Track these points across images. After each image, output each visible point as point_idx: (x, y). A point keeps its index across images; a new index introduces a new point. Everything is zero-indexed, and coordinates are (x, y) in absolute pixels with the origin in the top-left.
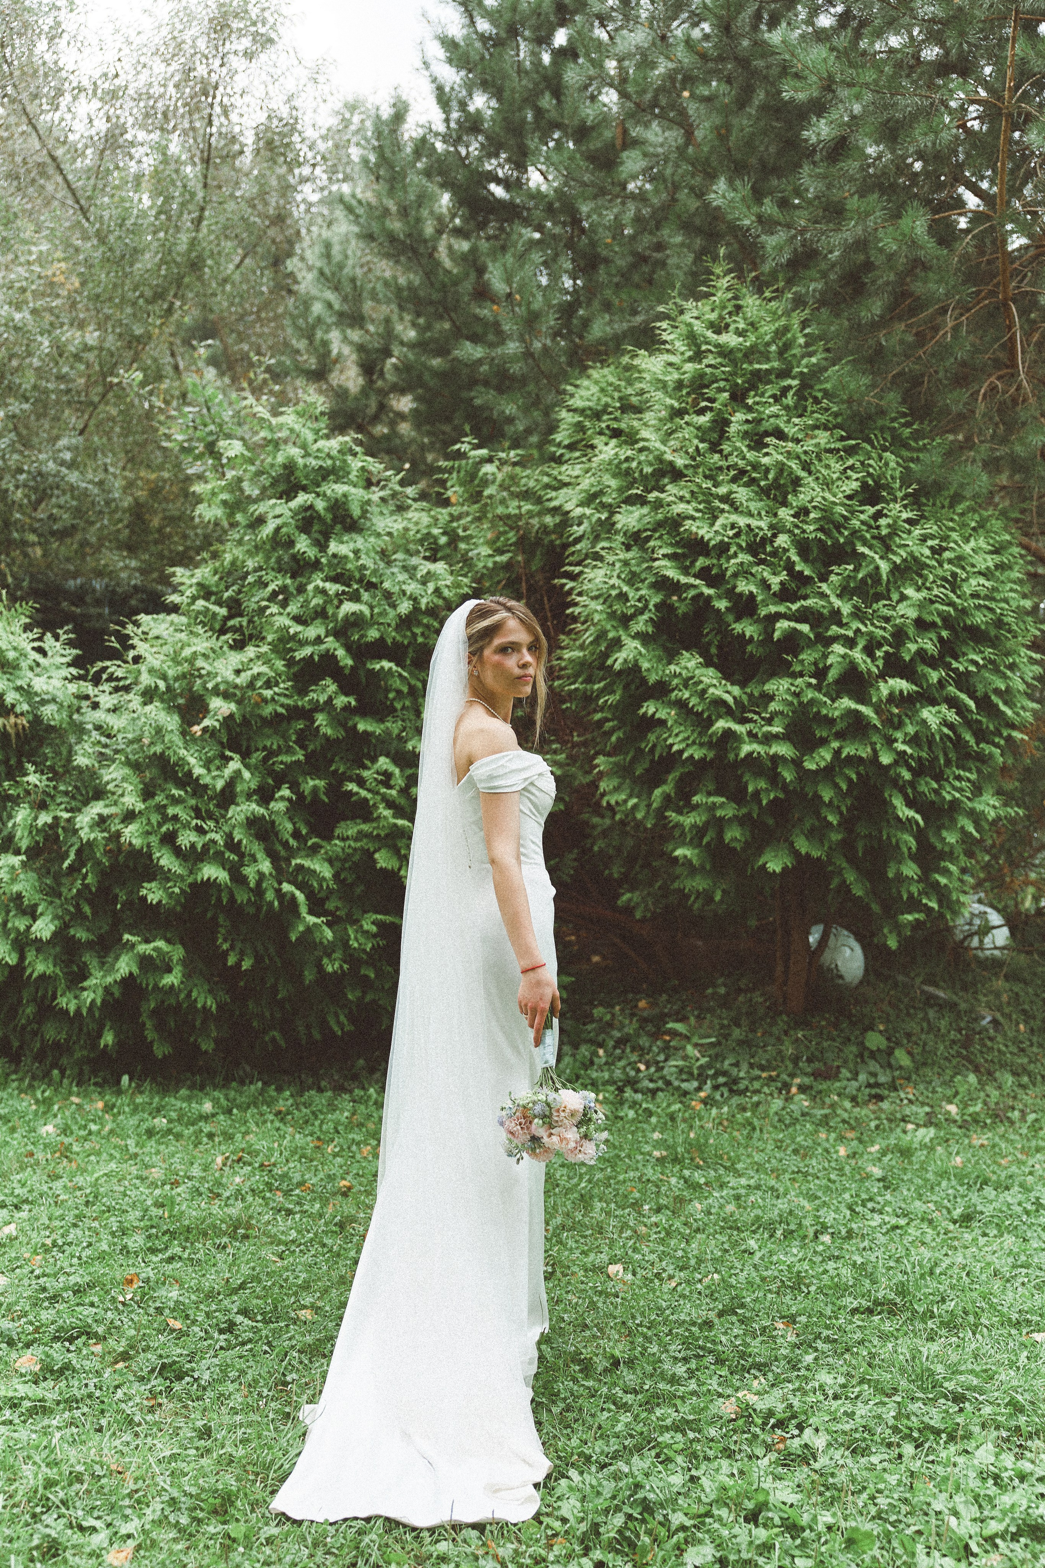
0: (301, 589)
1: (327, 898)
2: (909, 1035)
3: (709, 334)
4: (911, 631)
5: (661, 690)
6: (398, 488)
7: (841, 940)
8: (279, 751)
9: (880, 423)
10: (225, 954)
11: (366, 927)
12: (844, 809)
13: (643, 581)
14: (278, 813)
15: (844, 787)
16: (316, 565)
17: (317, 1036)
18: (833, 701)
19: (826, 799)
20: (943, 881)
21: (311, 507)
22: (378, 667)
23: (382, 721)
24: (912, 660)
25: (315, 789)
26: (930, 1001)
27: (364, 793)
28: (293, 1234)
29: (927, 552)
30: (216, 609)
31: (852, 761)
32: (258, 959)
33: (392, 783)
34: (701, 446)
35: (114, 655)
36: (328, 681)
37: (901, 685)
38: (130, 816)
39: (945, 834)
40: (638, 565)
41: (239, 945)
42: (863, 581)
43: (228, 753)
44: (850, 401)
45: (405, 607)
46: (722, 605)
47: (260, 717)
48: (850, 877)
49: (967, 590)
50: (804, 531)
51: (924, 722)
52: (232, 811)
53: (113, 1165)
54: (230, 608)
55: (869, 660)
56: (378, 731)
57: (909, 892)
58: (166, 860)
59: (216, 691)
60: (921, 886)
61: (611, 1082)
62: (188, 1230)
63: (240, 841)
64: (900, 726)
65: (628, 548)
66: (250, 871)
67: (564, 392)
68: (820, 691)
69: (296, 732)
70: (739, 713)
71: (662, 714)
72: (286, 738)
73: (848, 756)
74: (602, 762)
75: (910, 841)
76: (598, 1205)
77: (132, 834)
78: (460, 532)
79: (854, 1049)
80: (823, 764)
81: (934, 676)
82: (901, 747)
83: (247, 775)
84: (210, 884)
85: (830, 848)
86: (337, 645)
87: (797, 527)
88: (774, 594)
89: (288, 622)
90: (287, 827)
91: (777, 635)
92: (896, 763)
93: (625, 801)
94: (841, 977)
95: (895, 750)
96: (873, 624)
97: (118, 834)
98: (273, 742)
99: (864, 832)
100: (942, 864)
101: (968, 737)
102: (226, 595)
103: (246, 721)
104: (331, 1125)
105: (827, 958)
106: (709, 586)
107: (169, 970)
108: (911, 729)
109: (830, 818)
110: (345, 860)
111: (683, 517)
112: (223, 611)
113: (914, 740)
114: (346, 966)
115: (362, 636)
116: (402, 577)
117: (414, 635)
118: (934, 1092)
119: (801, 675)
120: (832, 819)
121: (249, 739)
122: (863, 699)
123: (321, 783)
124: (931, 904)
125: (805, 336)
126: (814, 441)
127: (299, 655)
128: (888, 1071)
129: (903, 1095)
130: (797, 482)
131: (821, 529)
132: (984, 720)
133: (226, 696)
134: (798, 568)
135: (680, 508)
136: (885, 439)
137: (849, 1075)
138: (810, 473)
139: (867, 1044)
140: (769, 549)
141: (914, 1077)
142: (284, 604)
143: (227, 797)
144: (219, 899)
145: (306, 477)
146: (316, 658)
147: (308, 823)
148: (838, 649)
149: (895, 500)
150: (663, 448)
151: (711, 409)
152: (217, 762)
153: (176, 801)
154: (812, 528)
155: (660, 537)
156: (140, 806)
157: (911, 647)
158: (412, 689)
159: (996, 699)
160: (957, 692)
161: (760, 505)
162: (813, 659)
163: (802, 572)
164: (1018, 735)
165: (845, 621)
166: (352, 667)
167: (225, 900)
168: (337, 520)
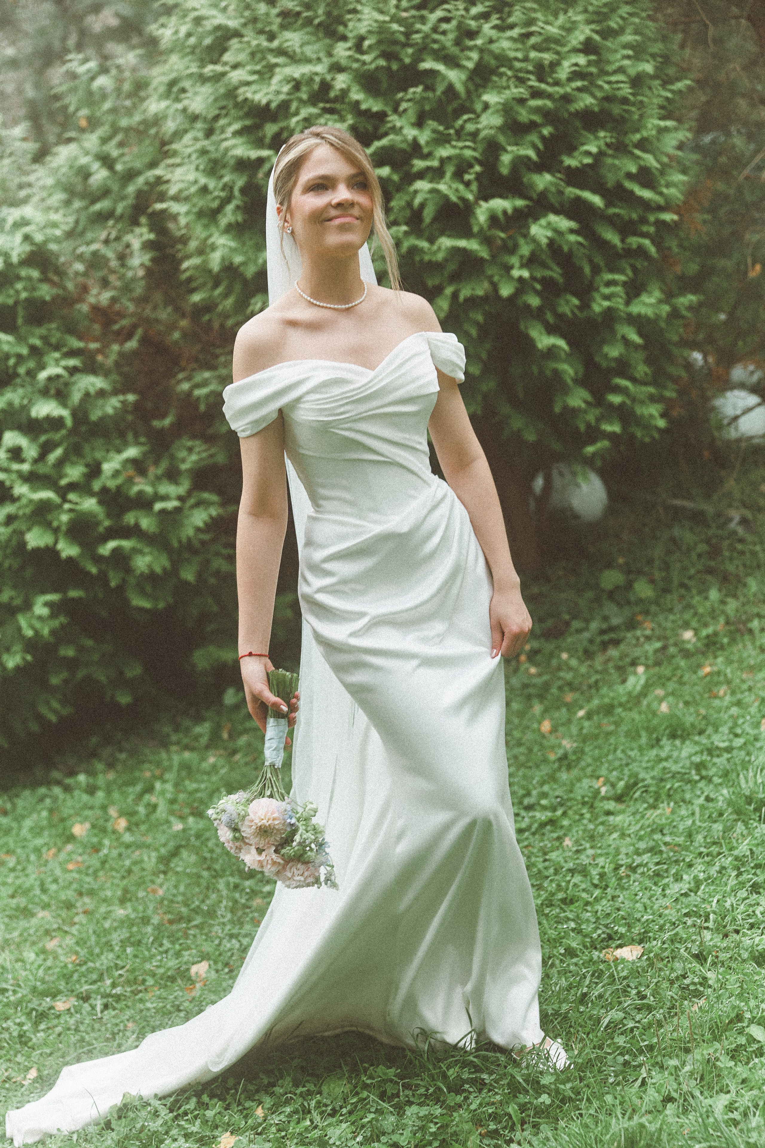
2: (651, 561)
4: (503, 140)
11: (38, 612)
15: (474, 332)
18: (433, 244)
20: (619, 399)
24: (514, 171)
26: (677, 514)
31: (472, 302)
33: (24, 456)
37: (499, 204)
39: (606, 349)
42: (439, 98)
48: (518, 423)
49: (563, 72)
50: (364, 63)
51: (535, 239)
55: (461, 187)
60: (597, 411)
64: (513, 250)
68: (418, 237)
73: (467, 300)
79: (591, 595)
81: (543, 181)
82: (516, 273)
87: (355, 60)
92: (519, 292)
95: (514, 277)
100: (615, 381)
101: (612, 237)
108: (525, 250)
111: (240, 85)
113: (530, 262)
114: (29, 657)
117: (17, 292)
118: (673, 620)
122: (467, 233)
124: (611, 429)
128: (625, 610)
129: (639, 633)
131: (384, 55)
132: (622, 212)
134: (364, 107)
135: (235, 76)
137: (581, 626)
139: (604, 585)
141: (654, 608)
148: (422, 185)
154: (371, 57)
155: (226, 115)
157: (506, 159)
158: (33, 349)
159: (629, 185)
160: (578, 192)
161: (316, 47)
162: (403, 203)
163: (368, 111)
164: (668, 217)
165: (426, 150)
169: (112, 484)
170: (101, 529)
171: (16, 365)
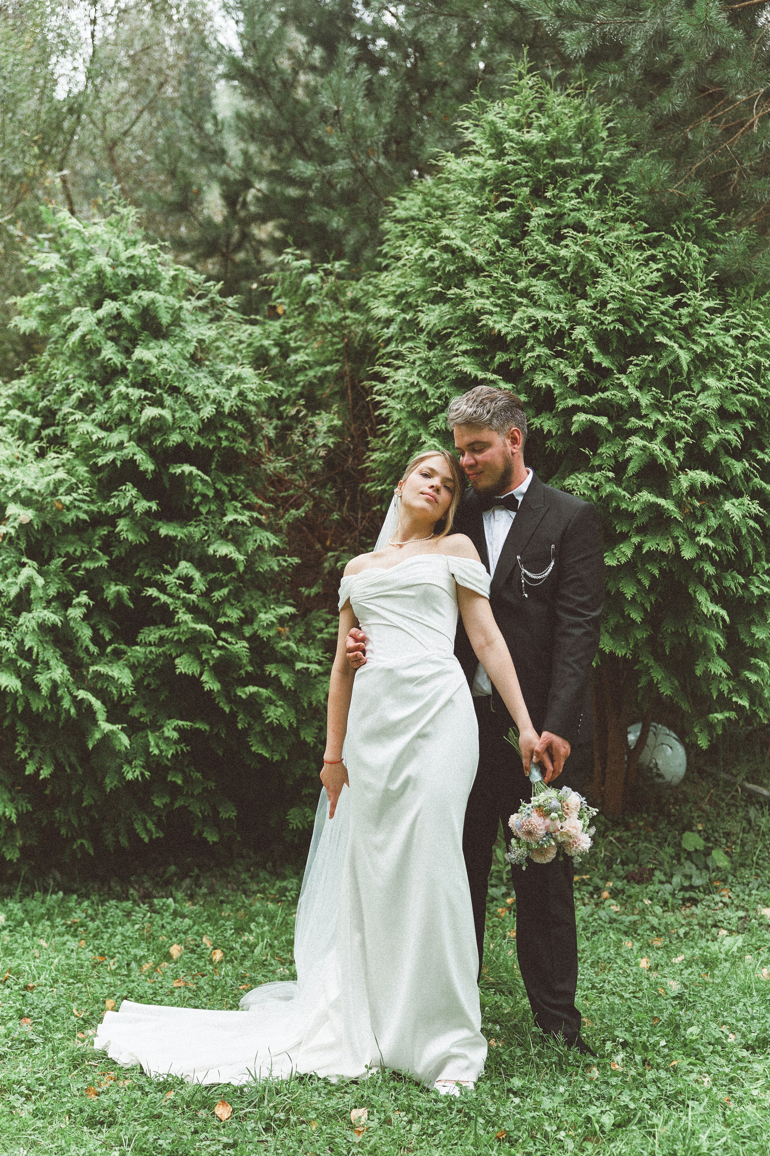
0: (107, 397)
1: (132, 705)
2: (727, 835)
3: (513, 132)
4: (713, 422)
6: (218, 298)
7: (661, 738)
8: (83, 558)
9: (685, 215)
10: (24, 762)
11: (167, 734)
12: (648, 606)
13: (444, 379)
14: (75, 619)
15: (647, 583)
16: (124, 372)
17: (124, 841)
18: (632, 494)
19: (629, 596)
20: (753, 678)
21: (119, 316)
22: (179, 471)
23: (184, 525)
24: (715, 451)
25: (119, 594)
26: (751, 798)
27: (164, 598)
29: (730, 341)
30: (30, 419)
31: (654, 556)
32: (59, 767)
33: (193, 587)
34: (501, 241)
36: (129, 485)
37: (701, 476)
39: (754, 630)
40: (440, 364)
41: (38, 753)
42: (664, 370)
43: (24, 559)
44: (651, 192)
45: (208, 411)
47: (61, 522)
48: (657, 675)
50: (602, 323)
51: (727, 513)
52: (24, 618)
54: (45, 417)
55: (669, 452)
56: (180, 536)
57: (719, 690)
59: (16, 497)
60: (731, 684)
63: (31, 649)
64: (701, 519)
65: (431, 347)
66: (42, 679)
67: (388, 203)
68: (619, 485)
69: (101, 538)
72: (90, 544)
73: (649, 551)
75: (717, 638)
78: (292, 344)
79: (671, 851)
80: (623, 560)
81: (738, 467)
82: (702, 540)
83: (40, 581)
85: (636, 645)
86: (137, 449)
87: (595, 318)
88: (572, 386)
89: (91, 428)
90: (85, 633)
91: (574, 428)
92: (699, 558)
94: (660, 776)
95: (698, 544)
96: (672, 415)
98: (75, 548)
99: (671, 629)
100: (753, 660)
102: (41, 405)
103: (46, 527)
105: (645, 757)
106: (506, 380)
108: (713, 522)
109: (634, 616)
110: (149, 666)
111: (481, 312)
112: (38, 421)
113: (717, 534)
114: (147, 774)
115: (165, 440)
116: (207, 381)
117: (220, 439)
118: (750, 895)
119: (600, 468)
120: (636, 616)
121: (51, 547)
122: (664, 492)
123: (124, 589)
124: (740, 702)
125: (608, 129)
126: (615, 234)
127: (101, 461)
128: (704, 872)
129: (717, 898)
130: (596, 274)
131: (621, 320)
133: (26, 503)
134: (595, 360)
135: (478, 303)
136: (687, 230)
137: (663, 878)
138: (611, 265)
139: (684, 845)
140: (567, 341)
141: (731, 878)
142: (89, 411)
143: (21, 603)
144: (15, 709)
145: (117, 286)
146: (119, 463)
147: (112, 629)
148: (637, 441)
149: (695, 288)
150: (463, 245)
151: (512, 205)
152: (13, 569)
154: (610, 319)
155: (459, 334)
157: (714, 438)
158: (218, 493)
160: (764, 485)
161: (558, 297)
162: (611, 453)
163: (599, 364)
165: (644, 412)
166: (153, 472)
167: (20, 709)
168: (145, 327)
169: (264, 634)
170: (242, 672)
171: (200, 503)
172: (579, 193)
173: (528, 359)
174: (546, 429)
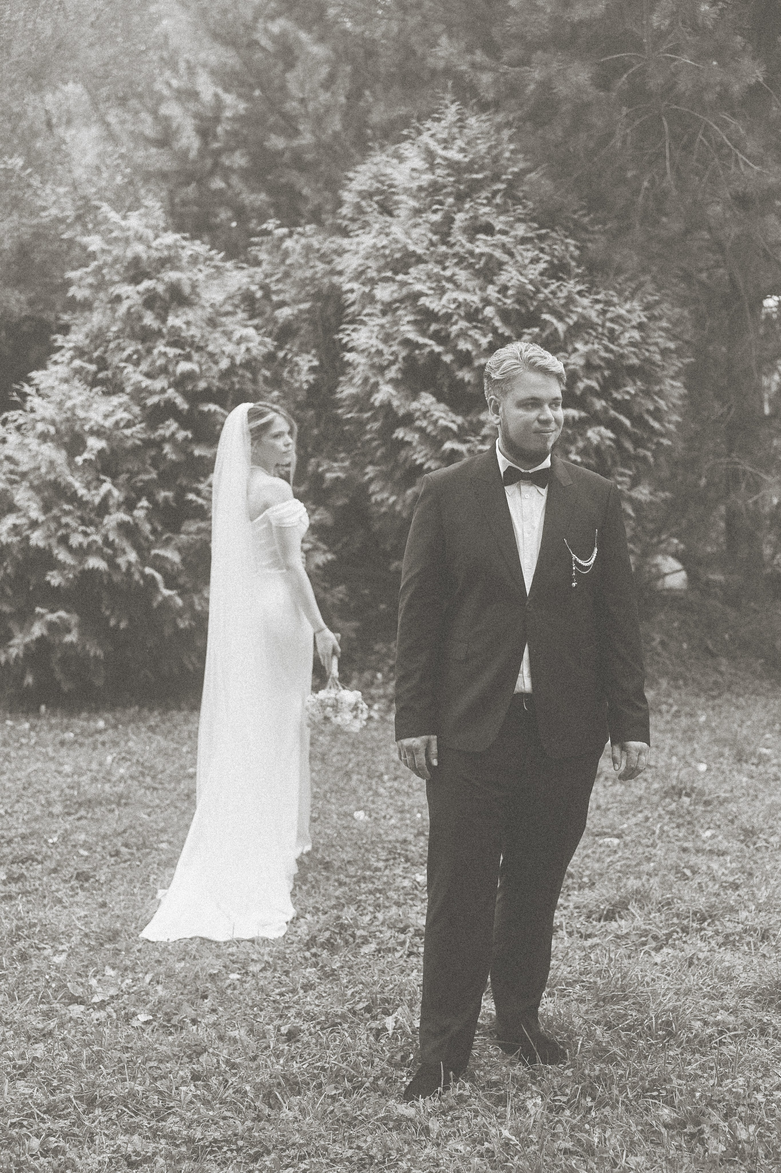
0: (149, 351)
1: (178, 576)
3: (440, 150)
4: (581, 373)
5: (408, 420)
6: (220, 264)
8: (138, 473)
9: (565, 215)
10: (108, 618)
13: (393, 340)
14: (139, 518)
16: (159, 334)
17: (175, 671)
21: (153, 290)
22: (206, 409)
24: (582, 394)
25: (166, 499)
27: (200, 501)
28: (157, 801)
30: (88, 366)
32: (131, 621)
34: (433, 238)
35: (16, 406)
36: (171, 421)
37: (571, 412)
38: (34, 525)
40: (390, 328)
41: (117, 611)
42: (547, 337)
43: (102, 477)
44: (541, 201)
45: (224, 364)
46: (448, 358)
47: (124, 448)
49: (624, 340)
50: (505, 304)
51: (589, 439)
52: (107, 519)
53: (39, 765)
54: (98, 365)
56: (209, 455)
58: (63, 555)
59: (91, 432)
61: (385, 696)
62: (90, 801)
63: (114, 540)
64: (573, 442)
65: (384, 313)
66: (121, 561)
67: (346, 176)
69: (150, 458)
70: (460, 436)
71: (408, 438)
72: (144, 463)
74: (371, 471)
76: (355, 777)
77: (37, 538)
81: (599, 404)
82: (573, 457)
83: (116, 493)
84: (94, 572)
86: (176, 394)
87: (499, 300)
88: (483, 350)
89: (140, 378)
90: (147, 528)
93: (388, 499)
97: (28, 538)
98: (133, 465)
101: (628, 445)
102: (95, 355)
103: (113, 453)
104: (186, 733)
106: (438, 345)
107: (69, 631)
108: (581, 444)
110: (190, 549)
111: (419, 294)
112: (93, 368)
113: (582, 452)
114: (193, 624)
115: (195, 386)
116: (223, 340)
117: (233, 383)
121: (116, 465)
123: (170, 494)
125: (511, 149)
126: (514, 233)
127: (150, 402)
130: (501, 264)
131: (517, 302)
132: (638, 432)
133: (99, 435)
134: (500, 331)
135: (418, 287)
140: (480, 317)
142: (137, 364)
143: (103, 508)
144: (101, 582)
145: (150, 266)
146: (162, 404)
147: (161, 523)
149: (570, 278)
150: (406, 240)
151: (441, 210)
152: (94, 484)
153: (67, 513)
154: (510, 301)
155: (406, 308)
156: (42, 518)
157: (581, 385)
159: (647, 417)
160: (617, 415)
161: (474, 283)
163: (502, 334)
164: (666, 442)
166: (188, 410)
167: (105, 582)
168: (172, 298)
172: (489, 201)
173: (454, 329)
174: (466, 379)
